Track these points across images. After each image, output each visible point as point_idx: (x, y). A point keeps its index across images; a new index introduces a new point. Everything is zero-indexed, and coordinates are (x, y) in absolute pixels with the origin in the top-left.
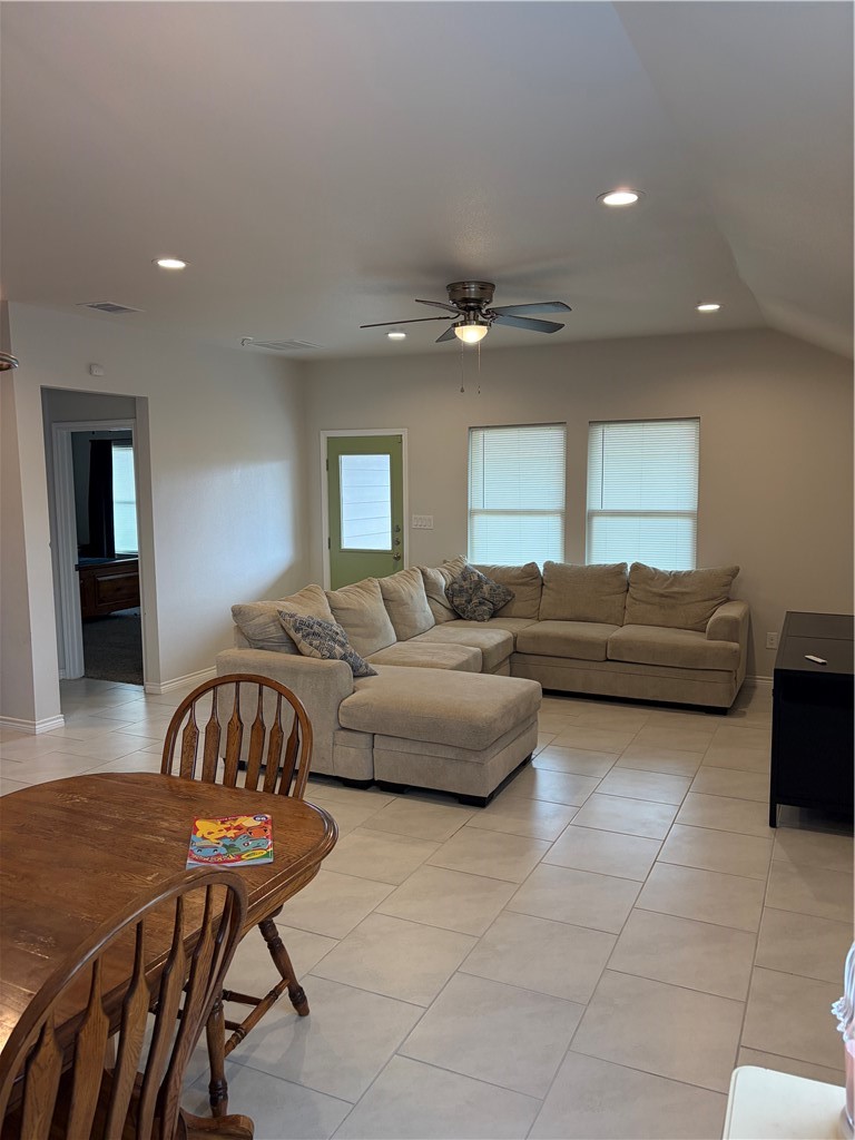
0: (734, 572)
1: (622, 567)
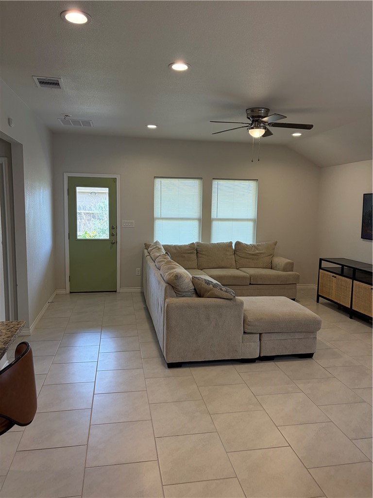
0: (276, 244)
1: (231, 243)
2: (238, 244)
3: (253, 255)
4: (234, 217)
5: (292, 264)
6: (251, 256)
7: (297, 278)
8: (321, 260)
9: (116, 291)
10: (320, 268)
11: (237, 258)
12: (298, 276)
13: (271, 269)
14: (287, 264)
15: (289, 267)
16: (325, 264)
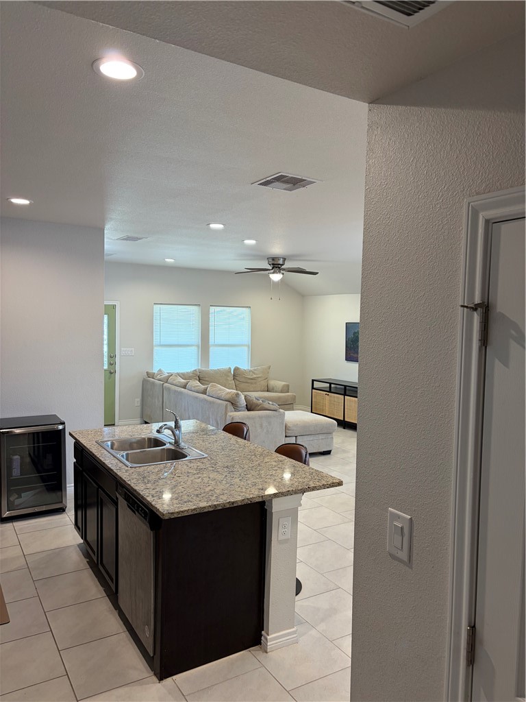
0: (269, 368)
1: (230, 368)
2: (236, 369)
3: (252, 379)
4: (231, 343)
5: (288, 386)
6: (249, 381)
7: (294, 398)
8: (313, 381)
9: (114, 425)
10: (313, 388)
11: (237, 382)
12: (295, 396)
13: (268, 391)
14: (284, 386)
15: (286, 389)
16: (317, 385)
